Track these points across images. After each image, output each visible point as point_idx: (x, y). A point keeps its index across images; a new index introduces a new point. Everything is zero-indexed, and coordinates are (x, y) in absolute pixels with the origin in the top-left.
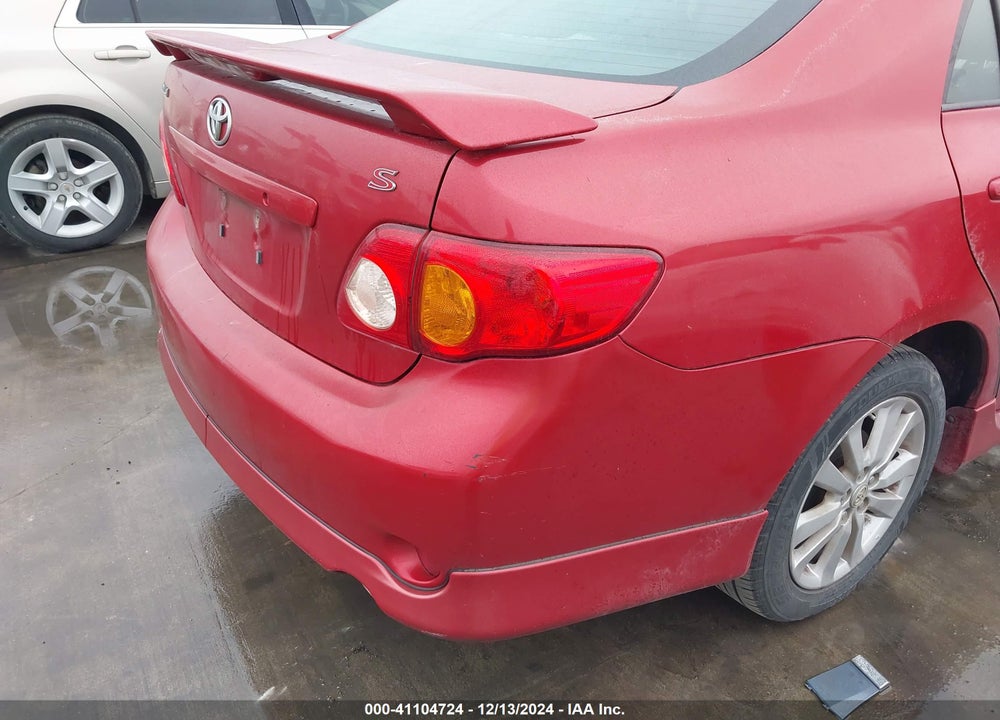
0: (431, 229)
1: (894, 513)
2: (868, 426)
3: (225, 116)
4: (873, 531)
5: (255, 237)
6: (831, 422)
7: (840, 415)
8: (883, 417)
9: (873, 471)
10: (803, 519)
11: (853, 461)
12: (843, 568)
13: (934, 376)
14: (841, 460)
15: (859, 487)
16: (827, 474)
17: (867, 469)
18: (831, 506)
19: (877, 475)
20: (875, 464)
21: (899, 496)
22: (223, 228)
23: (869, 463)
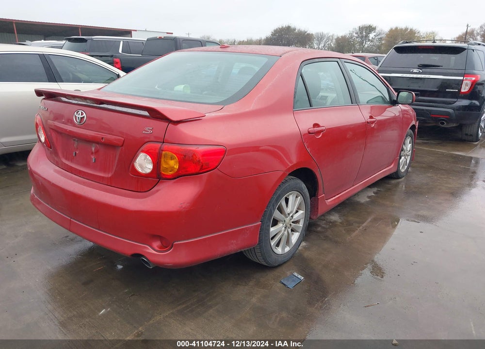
0: (163, 142)
1: (300, 231)
2: (287, 200)
3: (83, 116)
4: (295, 237)
5: (92, 153)
6: (275, 197)
7: (277, 195)
8: (291, 199)
9: (291, 215)
10: (272, 229)
11: (284, 212)
12: (287, 249)
13: (303, 186)
14: (281, 210)
15: (287, 220)
16: (277, 214)
17: (289, 214)
18: (280, 225)
19: (292, 216)
20: (291, 212)
21: (301, 224)
22: (75, 153)
23: (289, 212)
